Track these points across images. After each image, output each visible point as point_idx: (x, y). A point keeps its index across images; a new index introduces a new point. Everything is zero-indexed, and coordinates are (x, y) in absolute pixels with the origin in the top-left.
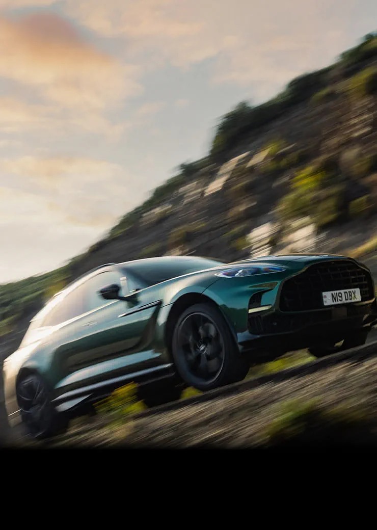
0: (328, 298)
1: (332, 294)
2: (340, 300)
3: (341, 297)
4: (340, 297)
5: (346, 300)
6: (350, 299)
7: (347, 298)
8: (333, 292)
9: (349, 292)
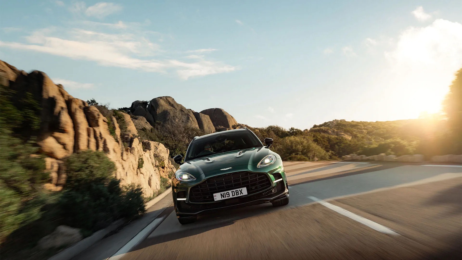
0: (218, 197)
1: (221, 194)
2: (227, 197)
3: (229, 194)
4: (227, 195)
5: (233, 196)
6: (237, 195)
7: (234, 195)
8: (222, 193)
9: (236, 191)
